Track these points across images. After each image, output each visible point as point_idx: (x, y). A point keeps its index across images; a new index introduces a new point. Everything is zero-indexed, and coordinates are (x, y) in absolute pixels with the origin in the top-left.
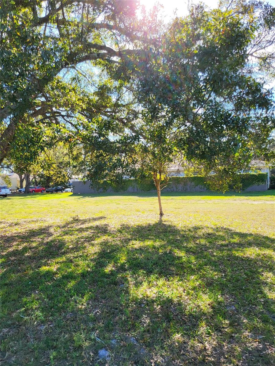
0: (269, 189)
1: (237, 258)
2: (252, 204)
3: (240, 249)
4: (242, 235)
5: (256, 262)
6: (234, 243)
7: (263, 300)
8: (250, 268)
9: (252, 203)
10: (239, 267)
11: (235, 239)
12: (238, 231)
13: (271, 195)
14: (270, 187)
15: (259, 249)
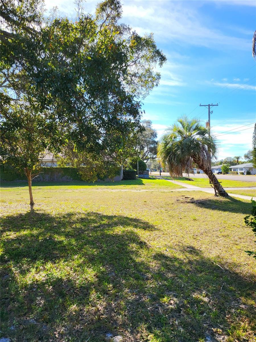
0: (122, 180)
1: (108, 236)
3: (110, 228)
4: (109, 218)
5: (123, 237)
6: (104, 224)
7: (133, 264)
8: (120, 242)
9: (111, 191)
10: (111, 242)
11: (104, 221)
12: (105, 214)
13: (124, 185)
14: (123, 178)
15: (123, 227)
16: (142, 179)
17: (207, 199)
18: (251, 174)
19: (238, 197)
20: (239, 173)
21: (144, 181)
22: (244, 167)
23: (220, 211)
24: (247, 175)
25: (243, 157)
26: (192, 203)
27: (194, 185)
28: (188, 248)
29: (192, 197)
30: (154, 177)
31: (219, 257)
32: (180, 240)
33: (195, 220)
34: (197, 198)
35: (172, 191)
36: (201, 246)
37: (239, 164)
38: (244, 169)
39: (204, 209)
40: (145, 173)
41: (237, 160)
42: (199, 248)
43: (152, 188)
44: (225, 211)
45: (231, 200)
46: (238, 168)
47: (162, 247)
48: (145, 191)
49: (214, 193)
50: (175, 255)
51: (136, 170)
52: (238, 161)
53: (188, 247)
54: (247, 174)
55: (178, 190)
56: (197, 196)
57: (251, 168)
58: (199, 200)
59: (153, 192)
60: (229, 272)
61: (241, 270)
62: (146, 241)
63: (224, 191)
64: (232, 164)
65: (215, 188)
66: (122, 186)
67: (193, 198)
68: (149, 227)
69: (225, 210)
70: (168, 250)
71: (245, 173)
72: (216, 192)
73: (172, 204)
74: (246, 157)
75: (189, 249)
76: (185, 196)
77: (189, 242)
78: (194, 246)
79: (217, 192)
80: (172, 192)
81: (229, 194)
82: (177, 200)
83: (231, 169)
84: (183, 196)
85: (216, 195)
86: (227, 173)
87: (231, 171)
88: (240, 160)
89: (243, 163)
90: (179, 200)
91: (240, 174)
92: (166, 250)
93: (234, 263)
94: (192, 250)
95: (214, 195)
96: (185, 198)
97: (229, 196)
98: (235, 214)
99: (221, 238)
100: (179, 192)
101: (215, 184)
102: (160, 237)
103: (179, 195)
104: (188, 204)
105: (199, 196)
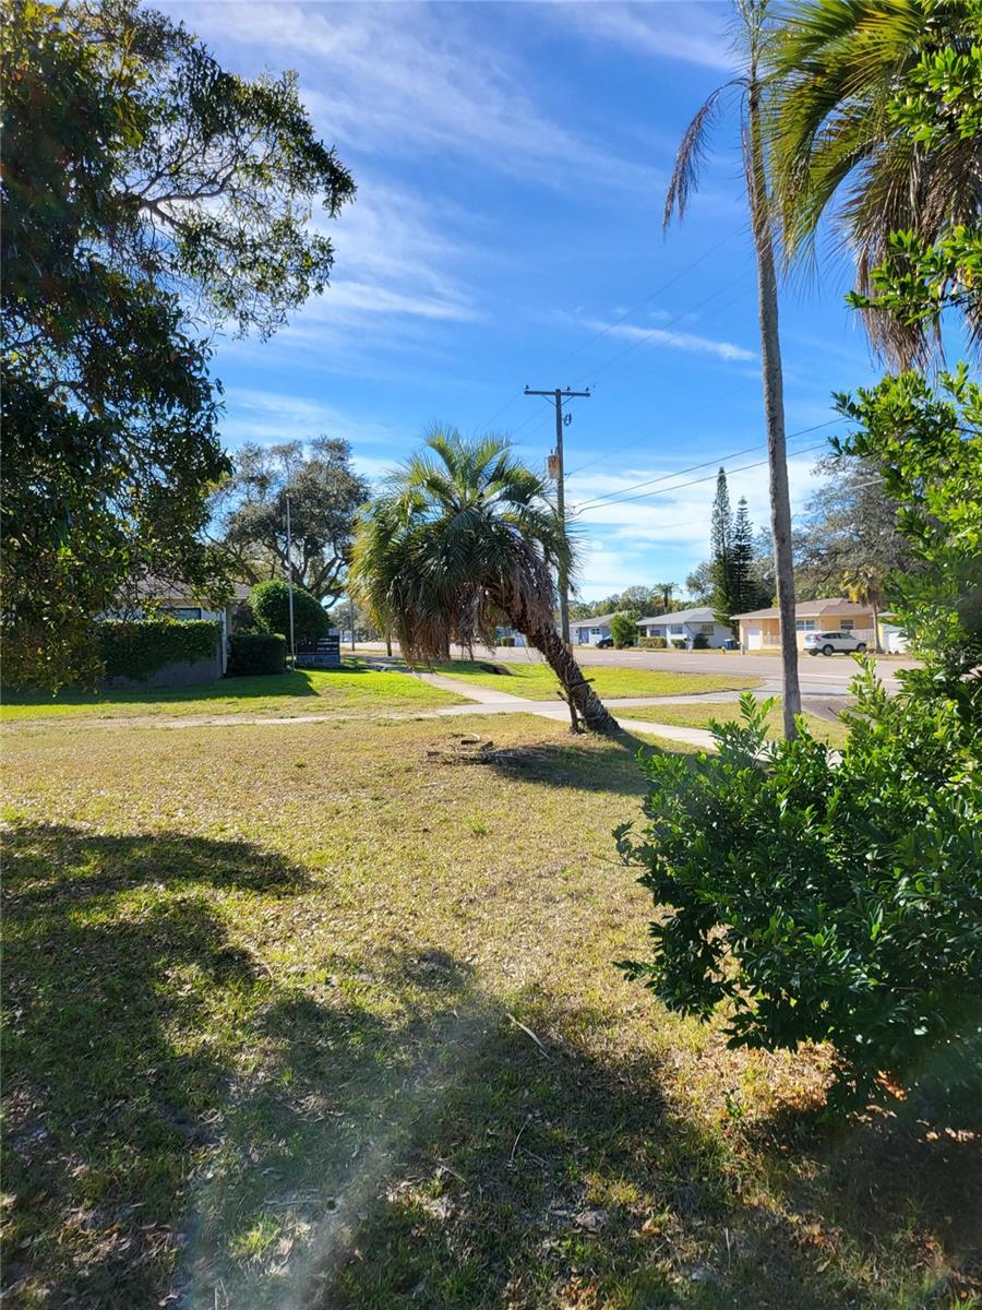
0: (225, 676)
1: (81, 936)
2: (169, 729)
3: (101, 899)
4: (114, 846)
5: (150, 937)
6: (83, 881)
7: (154, 1071)
8: (125, 965)
9: (168, 725)
10: (84, 968)
11: (88, 863)
12: (102, 832)
13: (231, 696)
14: (228, 670)
15: (167, 886)
16: (308, 672)
17: (542, 745)
18: (709, 648)
19: (652, 734)
20: (669, 642)
21: (317, 678)
22: (686, 623)
23: (581, 792)
24: (695, 651)
25: (684, 587)
26: (485, 761)
27: (508, 691)
28: (425, 960)
29: (488, 738)
30: (360, 663)
31: (535, 989)
32: (400, 927)
33: (480, 833)
34: (506, 739)
35: (417, 716)
36: (477, 946)
37: (670, 611)
38: (685, 629)
39: (525, 787)
40: (326, 646)
41: (663, 596)
42: (468, 959)
43: (345, 706)
44: (596, 790)
45: (627, 747)
46: (665, 626)
47: (315, 967)
48: (315, 719)
49: (570, 720)
50: (360, 1000)
51: (282, 637)
52: (666, 600)
53: (423, 959)
54: (695, 648)
55: (444, 712)
56: (507, 734)
57: (708, 627)
58: (509, 750)
59: (344, 722)
60: (564, 1055)
61: (610, 1040)
62: (251, 948)
63: (605, 713)
64: (649, 609)
65: (570, 704)
66: (220, 704)
67: (491, 744)
68: (282, 880)
69: (596, 787)
70: (335, 980)
71: (690, 644)
72: (574, 715)
73: (408, 770)
74: (694, 584)
75: (424, 965)
76: (462, 735)
77: (435, 931)
78: (448, 949)
79: (579, 715)
80: (421, 720)
81: (623, 724)
82: (430, 754)
83: (643, 629)
84: (456, 736)
85: (575, 729)
86: (631, 644)
87: (644, 635)
88: (675, 596)
89: (682, 607)
90: (437, 753)
91: (673, 646)
92: (327, 983)
93: (591, 1012)
94: (439, 969)
95: (568, 730)
96: (464, 743)
97: (622, 731)
98: (631, 798)
99: (562, 905)
100: (446, 720)
101: (571, 686)
102: (318, 920)
103: (443, 731)
104: (470, 769)
105: (516, 734)
